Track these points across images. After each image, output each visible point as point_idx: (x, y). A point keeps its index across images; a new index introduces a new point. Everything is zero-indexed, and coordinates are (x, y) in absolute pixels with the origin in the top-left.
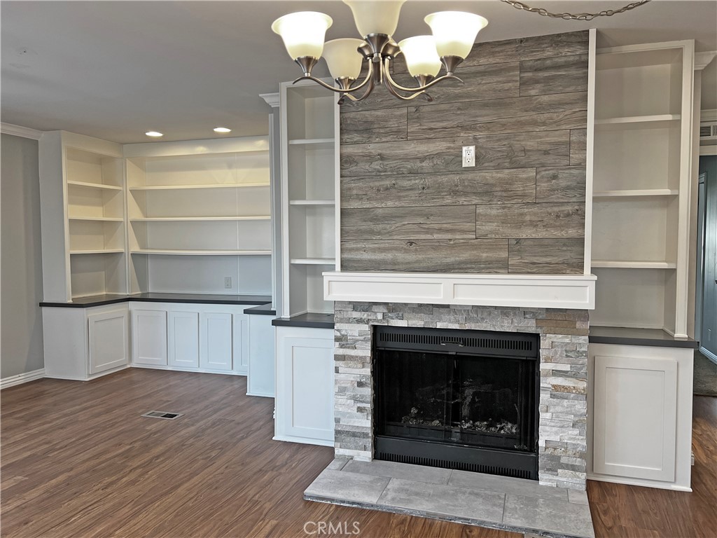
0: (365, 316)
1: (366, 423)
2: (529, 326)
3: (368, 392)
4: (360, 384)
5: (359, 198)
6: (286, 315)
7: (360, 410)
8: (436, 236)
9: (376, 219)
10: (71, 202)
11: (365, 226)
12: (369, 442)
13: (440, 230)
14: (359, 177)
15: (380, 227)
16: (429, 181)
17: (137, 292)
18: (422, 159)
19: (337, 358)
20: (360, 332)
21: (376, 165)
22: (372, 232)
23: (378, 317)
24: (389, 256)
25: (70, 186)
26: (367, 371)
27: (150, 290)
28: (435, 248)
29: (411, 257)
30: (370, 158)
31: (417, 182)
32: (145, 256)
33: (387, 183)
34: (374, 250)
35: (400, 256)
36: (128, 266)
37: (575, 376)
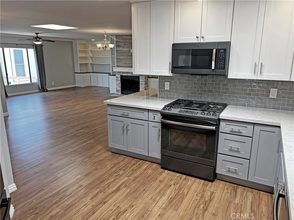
0: (119, 74)
1: (120, 89)
2: (139, 76)
3: (120, 85)
4: (119, 84)
5: (119, 56)
6: (111, 74)
7: (119, 87)
8: (128, 62)
9: (121, 60)
10: (79, 53)
11: (119, 60)
12: (120, 92)
13: (129, 61)
14: (118, 53)
15: (121, 61)
16: (127, 54)
17: (92, 71)
18: (126, 51)
19: (116, 80)
20: (119, 76)
21: (120, 51)
22: (120, 61)
23: (121, 74)
24: (122, 65)
25: (79, 50)
26: (120, 82)
27: (95, 71)
28: (128, 64)
29: (125, 65)
30: (120, 50)
31: (125, 54)
32: (93, 64)
33: (122, 54)
34: (121, 64)
35: (124, 65)
36: (90, 66)
37: (143, 82)
